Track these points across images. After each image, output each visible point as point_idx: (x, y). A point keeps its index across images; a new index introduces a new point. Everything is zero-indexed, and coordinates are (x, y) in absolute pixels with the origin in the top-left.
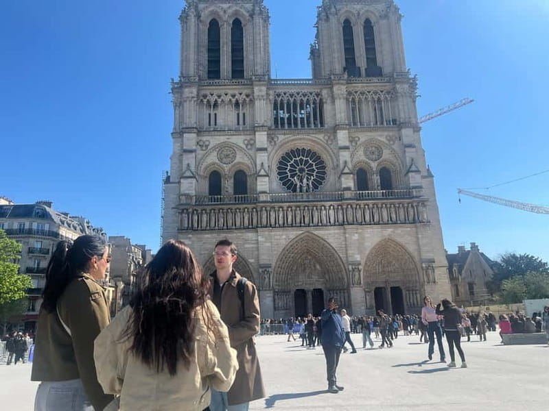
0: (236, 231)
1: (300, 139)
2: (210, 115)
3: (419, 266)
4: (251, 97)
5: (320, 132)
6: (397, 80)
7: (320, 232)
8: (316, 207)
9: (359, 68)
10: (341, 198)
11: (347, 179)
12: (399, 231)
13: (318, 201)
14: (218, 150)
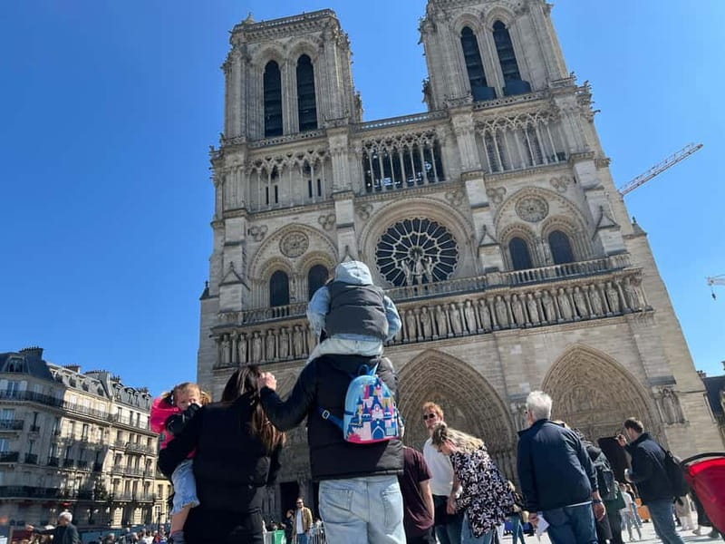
1: (408, 204)
2: (267, 189)
3: (645, 393)
4: (327, 153)
5: (440, 189)
6: (555, 92)
7: (452, 349)
8: (442, 306)
9: (493, 89)
10: (483, 286)
11: (490, 254)
13: (444, 296)
14: (280, 237)
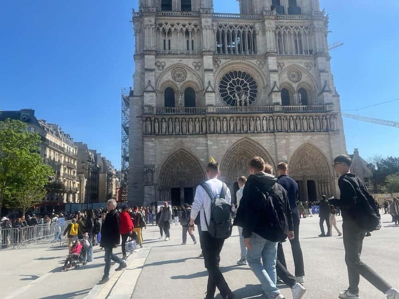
0: (189, 136)
1: (238, 63)
2: (165, 41)
3: (330, 165)
4: (198, 27)
5: (254, 58)
6: (315, 18)
7: (255, 138)
8: (253, 118)
9: (283, 7)
10: (272, 111)
11: (276, 96)
12: (316, 137)
13: (254, 113)
14: (172, 70)
